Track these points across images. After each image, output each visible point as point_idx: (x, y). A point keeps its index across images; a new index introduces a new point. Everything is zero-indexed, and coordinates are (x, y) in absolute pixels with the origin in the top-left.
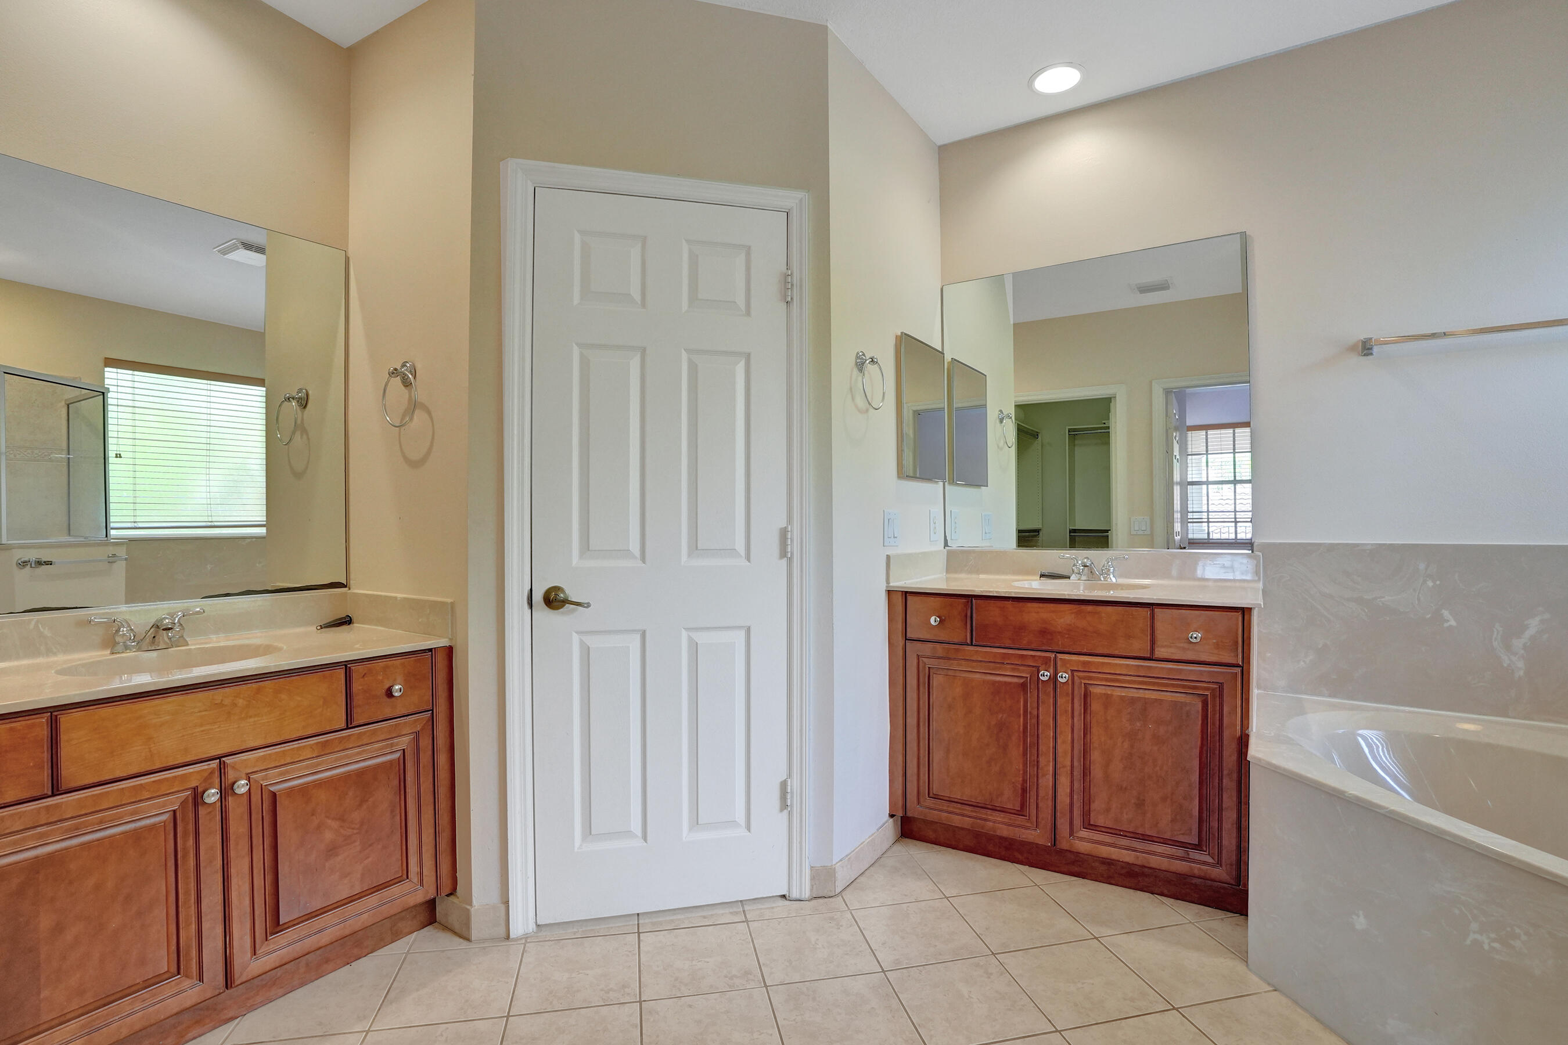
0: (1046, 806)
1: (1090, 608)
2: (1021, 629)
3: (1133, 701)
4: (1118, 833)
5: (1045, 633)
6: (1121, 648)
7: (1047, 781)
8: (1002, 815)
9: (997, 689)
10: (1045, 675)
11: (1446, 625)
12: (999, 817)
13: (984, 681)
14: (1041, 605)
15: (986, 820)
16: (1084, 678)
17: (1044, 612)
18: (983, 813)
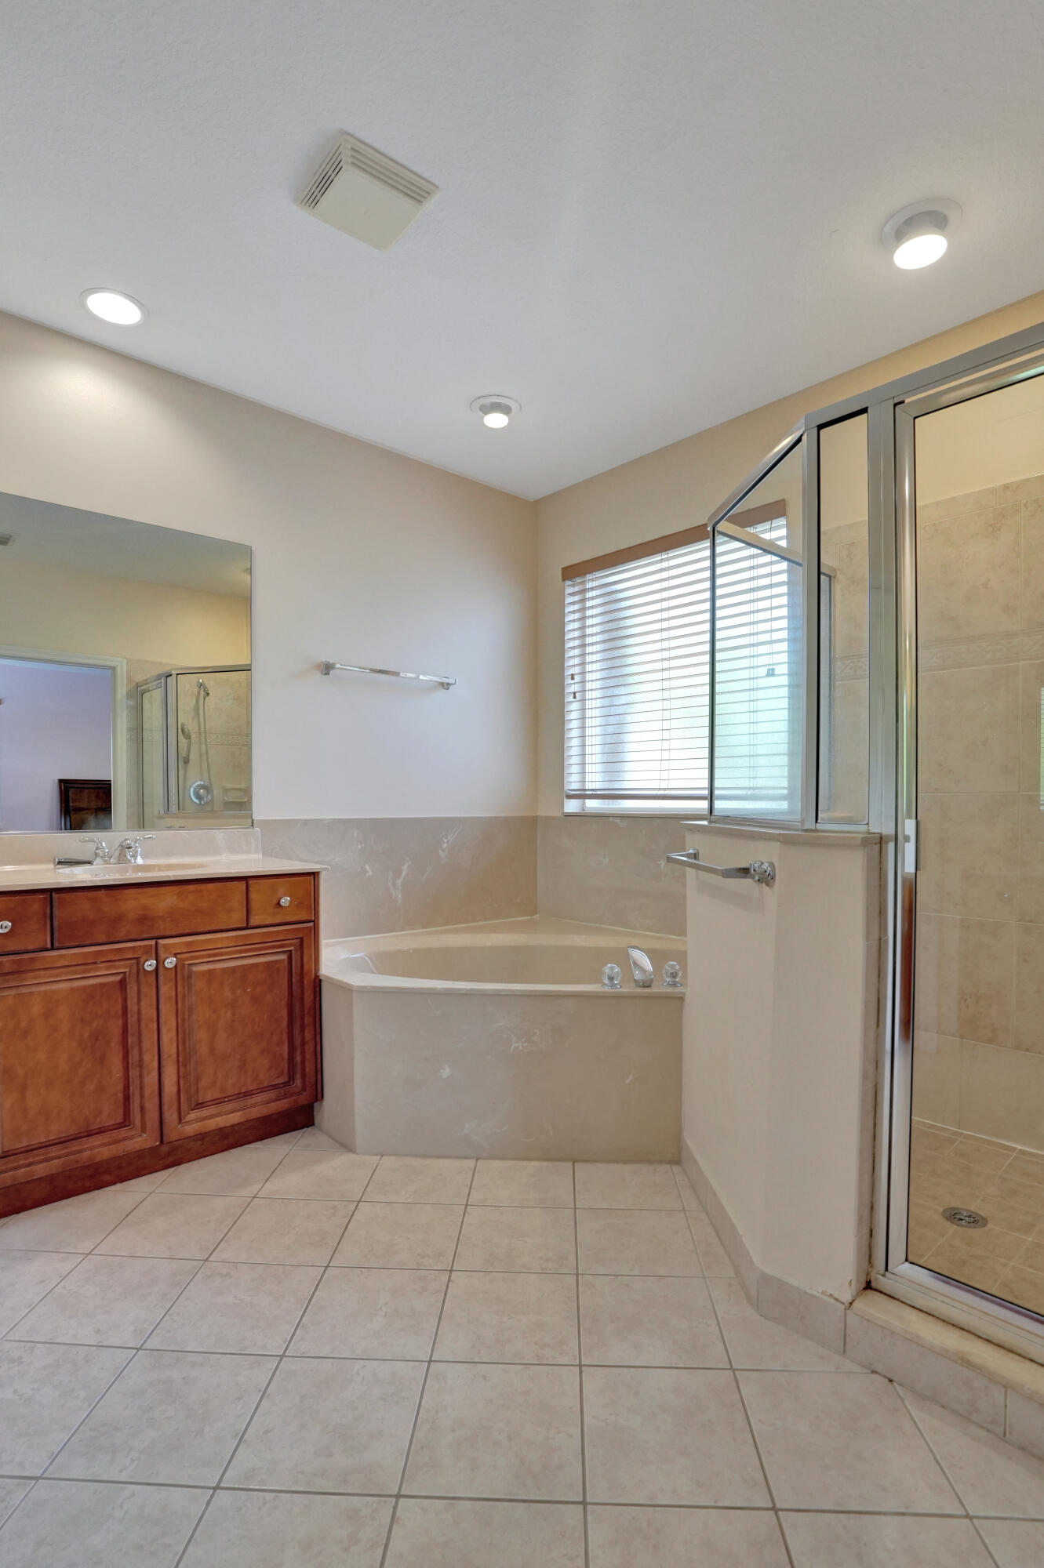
0: (151, 1106)
1: (192, 887)
2: (118, 920)
3: (234, 970)
4: (222, 1100)
5: (145, 919)
6: (222, 921)
7: (151, 1080)
8: (100, 1136)
9: (91, 995)
10: (150, 965)
11: (367, 875)
12: (97, 1141)
13: (72, 989)
14: (140, 890)
15: (80, 1152)
16: (188, 959)
17: (144, 898)
18: (75, 1146)
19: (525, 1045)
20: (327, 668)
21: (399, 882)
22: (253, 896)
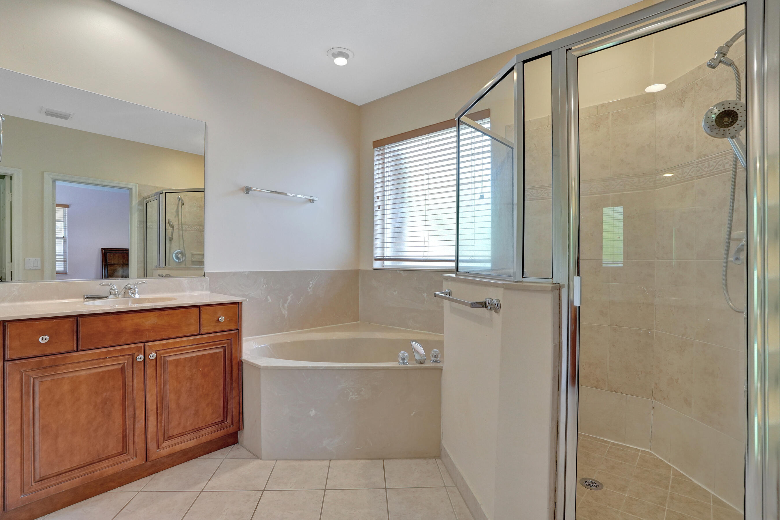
0: (140, 441)
1: (166, 312)
2: (120, 332)
3: (191, 358)
4: (184, 434)
5: (137, 331)
6: (185, 331)
7: (140, 425)
8: (107, 461)
9: (102, 377)
10: (140, 358)
11: (269, 302)
12: (104, 464)
13: (90, 375)
14: (134, 315)
15: (94, 472)
16: (163, 354)
17: (137, 319)
18: (91, 468)
19: (357, 396)
20: (247, 190)
21: (286, 305)
22: (203, 316)
